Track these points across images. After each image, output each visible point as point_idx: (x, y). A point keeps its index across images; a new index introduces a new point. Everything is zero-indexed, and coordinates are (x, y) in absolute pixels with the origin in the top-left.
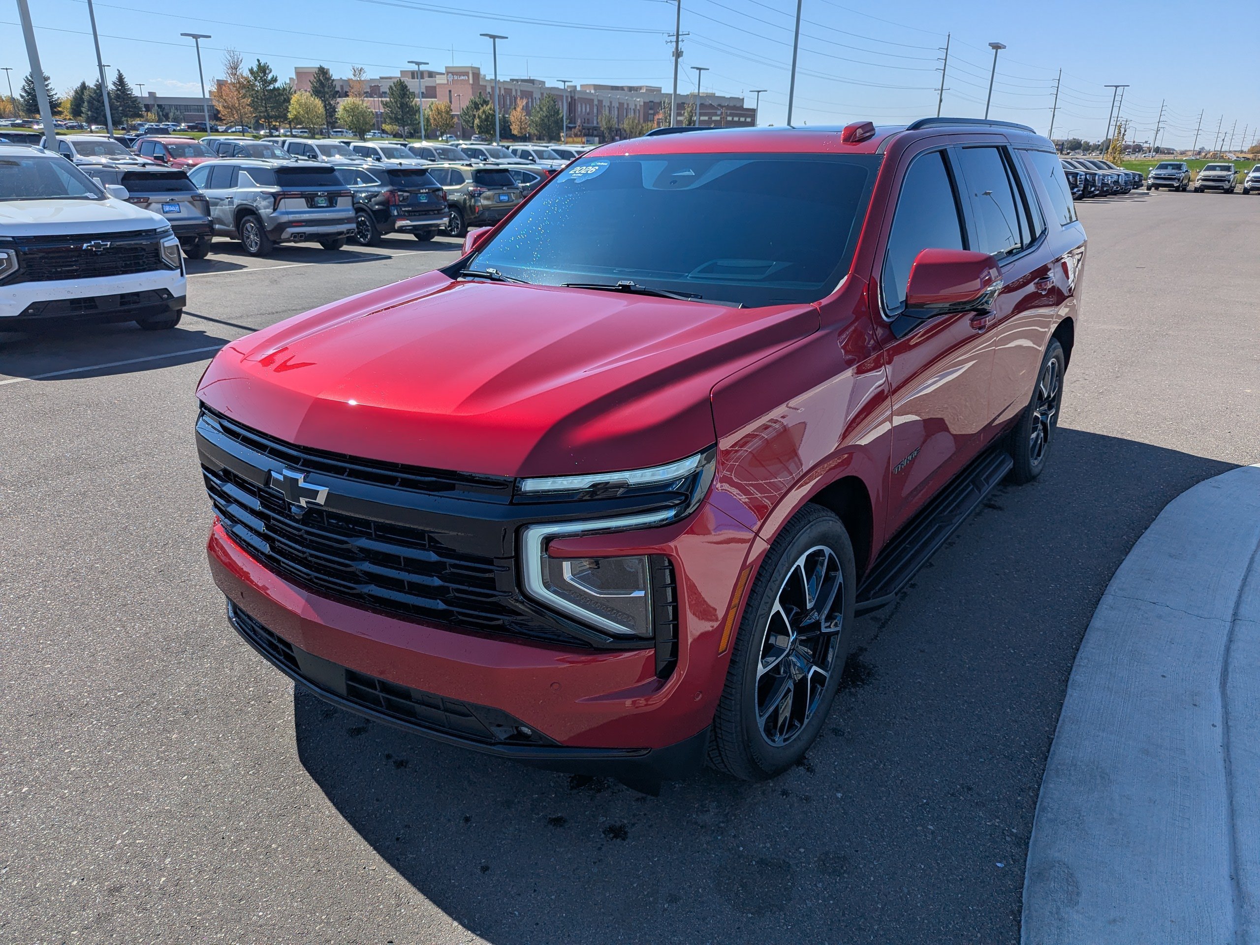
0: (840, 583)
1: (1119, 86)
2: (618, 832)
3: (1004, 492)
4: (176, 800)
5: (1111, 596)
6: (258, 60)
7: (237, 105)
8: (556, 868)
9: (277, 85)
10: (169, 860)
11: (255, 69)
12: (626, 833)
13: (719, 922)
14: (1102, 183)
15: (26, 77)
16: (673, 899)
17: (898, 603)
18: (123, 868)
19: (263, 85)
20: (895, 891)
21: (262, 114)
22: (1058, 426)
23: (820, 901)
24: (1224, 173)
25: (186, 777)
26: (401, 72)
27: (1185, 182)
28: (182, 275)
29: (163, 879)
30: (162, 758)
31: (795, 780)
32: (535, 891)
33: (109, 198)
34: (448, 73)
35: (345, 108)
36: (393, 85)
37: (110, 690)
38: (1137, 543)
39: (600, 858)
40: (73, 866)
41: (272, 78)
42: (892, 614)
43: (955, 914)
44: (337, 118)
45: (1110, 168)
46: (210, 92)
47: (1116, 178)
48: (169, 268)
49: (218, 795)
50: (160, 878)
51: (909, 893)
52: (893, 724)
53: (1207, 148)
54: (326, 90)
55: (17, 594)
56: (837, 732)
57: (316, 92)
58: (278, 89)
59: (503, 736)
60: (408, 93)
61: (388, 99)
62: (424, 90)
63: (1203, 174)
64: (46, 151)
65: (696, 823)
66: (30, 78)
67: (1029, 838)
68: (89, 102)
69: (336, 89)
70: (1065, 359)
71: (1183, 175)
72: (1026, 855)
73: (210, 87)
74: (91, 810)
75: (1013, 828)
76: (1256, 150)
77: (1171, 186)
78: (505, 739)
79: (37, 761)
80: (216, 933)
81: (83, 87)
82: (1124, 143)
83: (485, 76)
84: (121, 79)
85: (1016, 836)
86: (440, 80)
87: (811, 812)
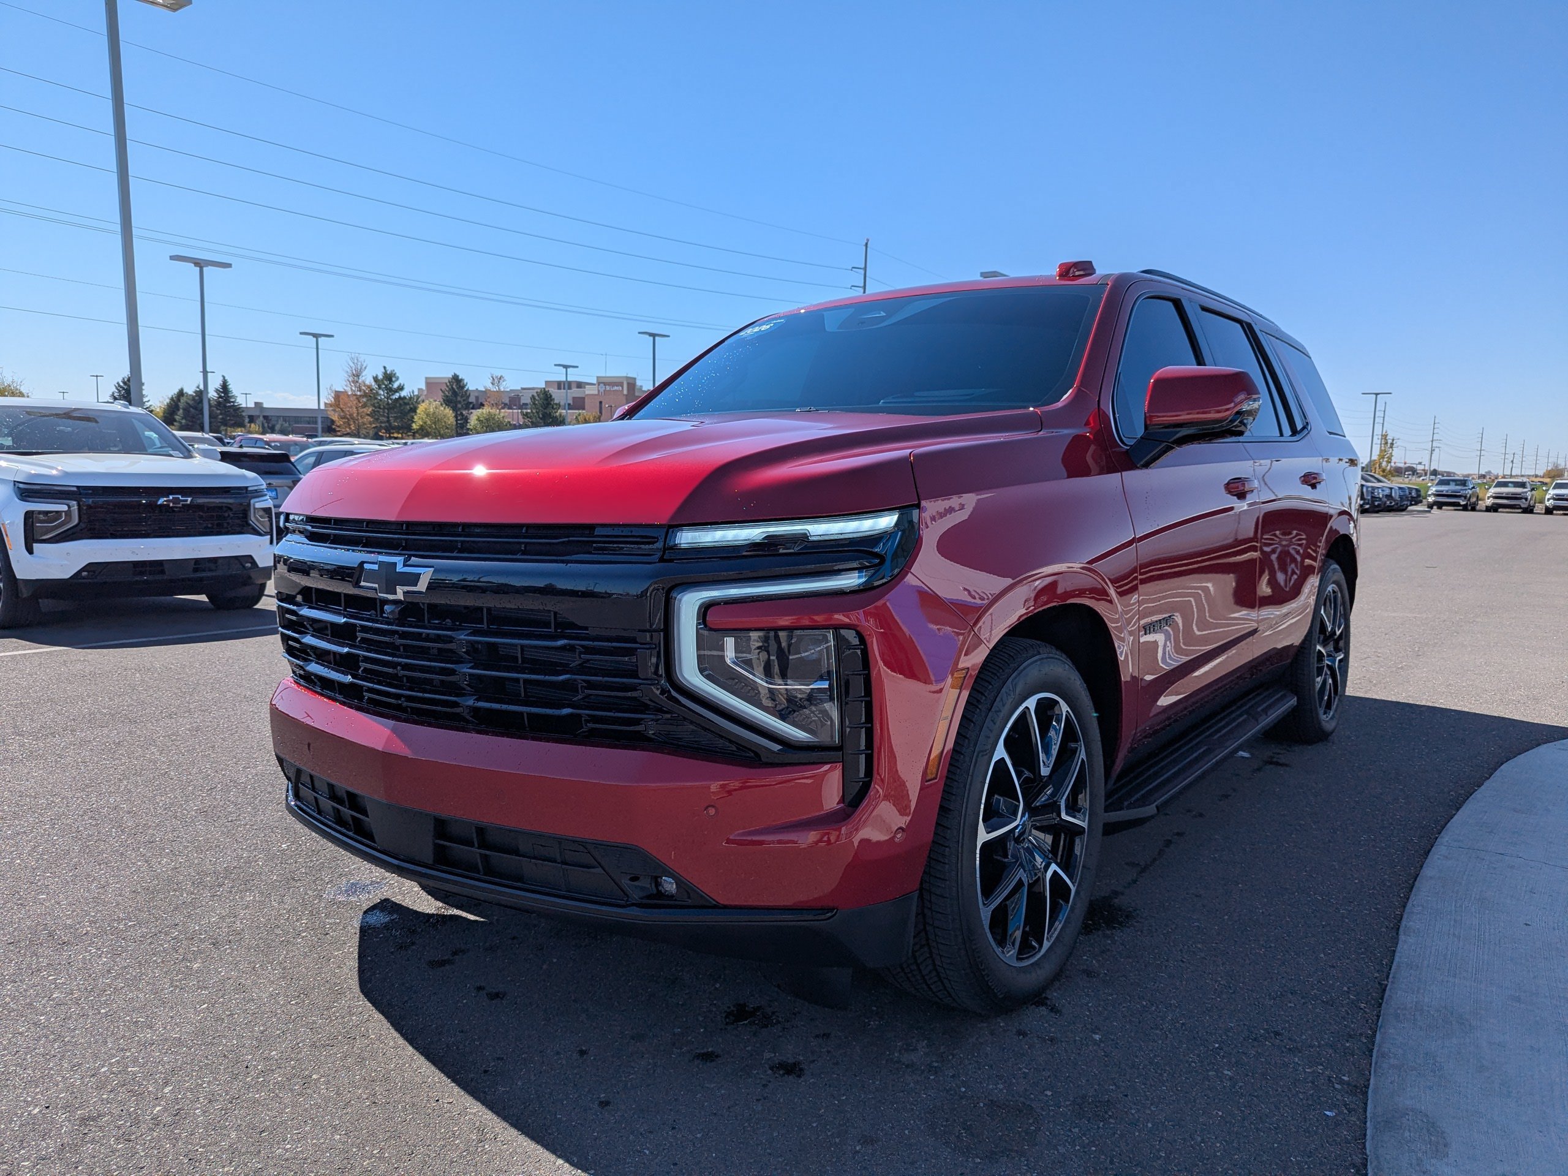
0: (1083, 759)
1: (1379, 394)
2: (791, 1069)
3: (1288, 751)
4: (189, 1028)
5: (1443, 847)
6: (385, 368)
7: (355, 415)
8: (703, 1106)
9: (403, 394)
10: (170, 1088)
11: (380, 377)
12: (801, 1070)
13: (934, 1167)
14: (1372, 497)
15: (118, 383)
16: (867, 1140)
17: (1161, 850)
18: (104, 1096)
19: (387, 393)
20: (1184, 1139)
21: (383, 425)
22: (1346, 694)
23: (1077, 1148)
24: (1519, 490)
25: (206, 1005)
26: (546, 382)
27: (1473, 500)
28: (271, 542)
29: (158, 1108)
30: (177, 986)
31: (1034, 1018)
32: (674, 1128)
33: (196, 457)
34: (599, 383)
35: (479, 417)
36: (535, 394)
37: (120, 920)
38: (1470, 798)
39: (765, 1095)
40: (37, 1094)
41: (398, 387)
42: (1155, 860)
43: (1270, 1165)
44: (469, 429)
45: (1379, 481)
46: (326, 404)
47: (1387, 492)
48: (257, 533)
49: (246, 1024)
50: (154, 1106)
51: (1203, 1141)
52: (1166, 966)
53: (1495, 472)
54: (459, 399)
55: (16, 831)
56: (1089, 973)
57: (448, 401)
58: (405, 398)
59: (636, 896)
60: (552, 403)
61: (529, 411)
62: (570, 402)
63: (1493, 491)
64: (130, 407)
65: (899, 1062)
66: (121, 384)
67: (1367, 1087)
68: (184, 409)
69: (470, 400)
70: (1348, 589)
71: (1470, 492)
72: (1366, 1104)
73: (327, 398)
74: (73, 1037)
75: (1344, 1076)
76: (1553, 474)
77: (1457, 504)
78: (642, 898)
79: (9, 987)
80: (224, 1167)
81: (181, 393)
82: (1393, 464)
83: (641, 386)
84: (225, 386)
85: (1348, 1084)
86: (590, 391)
87: (1058, 1054)
